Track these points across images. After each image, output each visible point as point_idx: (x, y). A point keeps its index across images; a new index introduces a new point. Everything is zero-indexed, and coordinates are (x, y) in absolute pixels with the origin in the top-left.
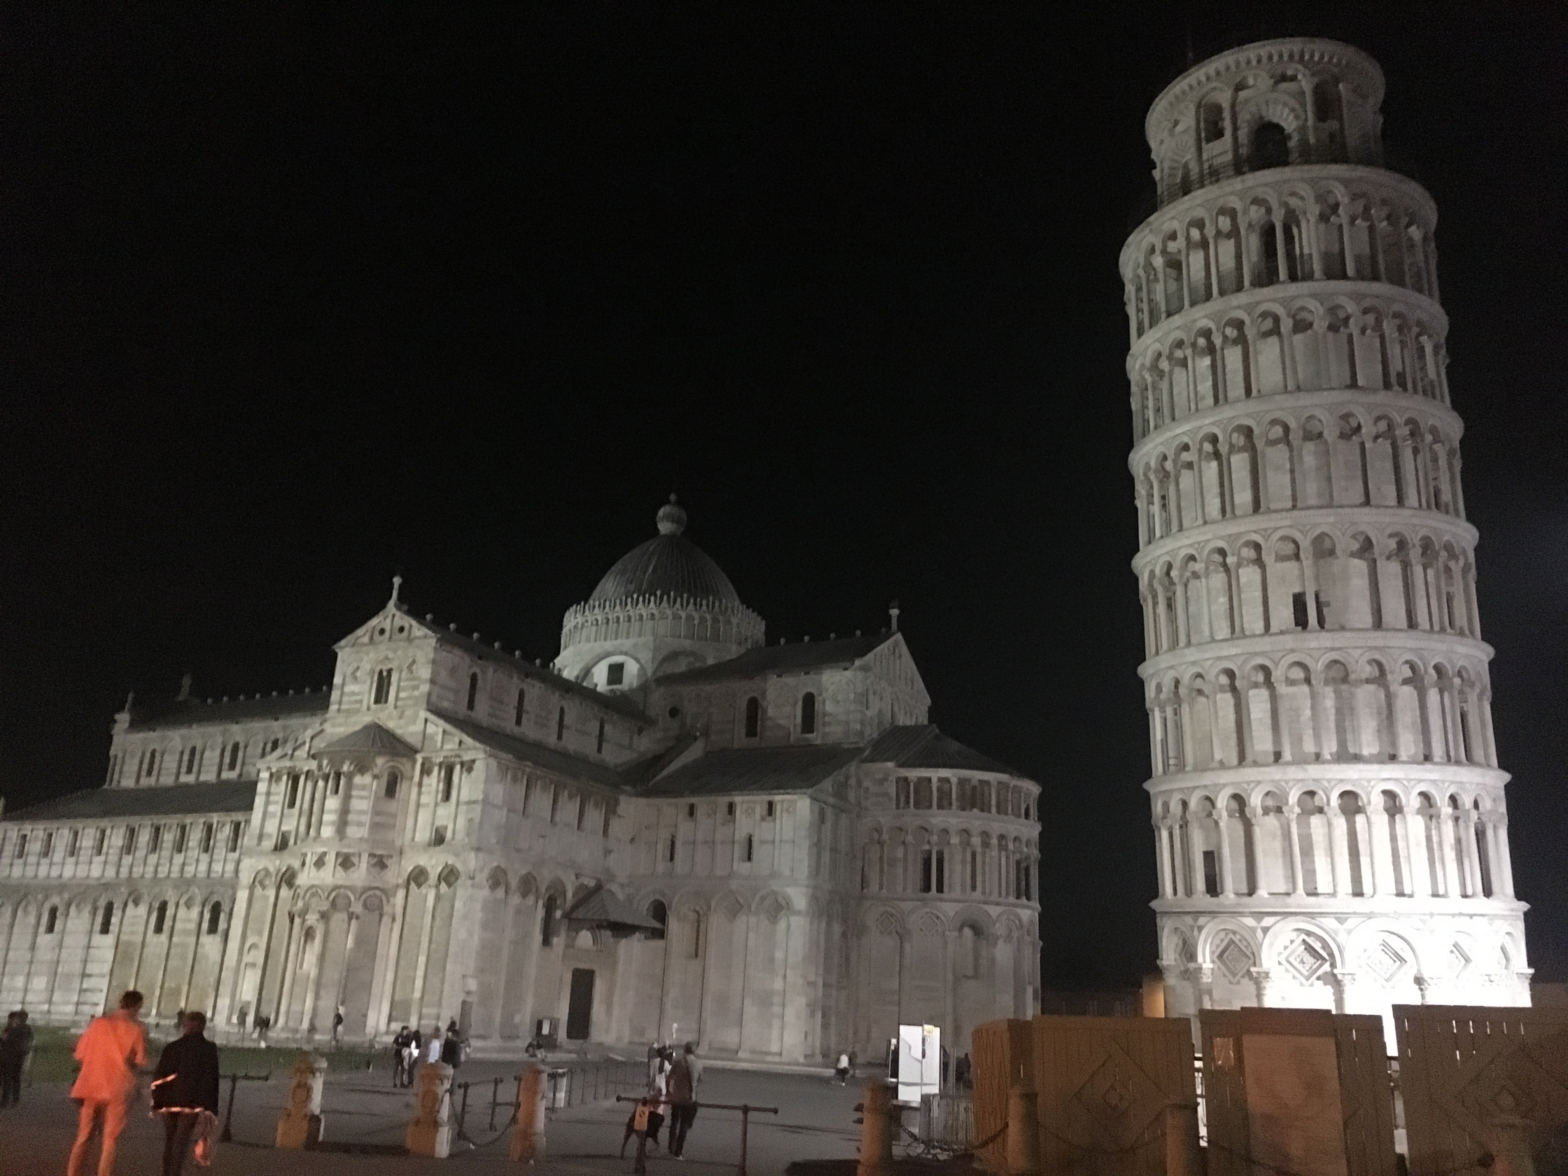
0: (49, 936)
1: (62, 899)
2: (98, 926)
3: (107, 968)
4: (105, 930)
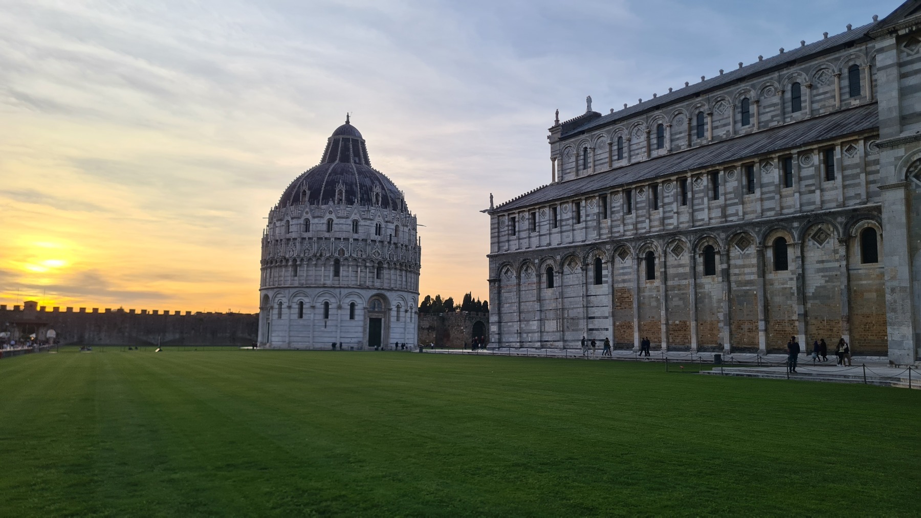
0: (550, 290)
1: (555, 261)
2: (592, 280)
3: (607, 311)
4: (598, 280)
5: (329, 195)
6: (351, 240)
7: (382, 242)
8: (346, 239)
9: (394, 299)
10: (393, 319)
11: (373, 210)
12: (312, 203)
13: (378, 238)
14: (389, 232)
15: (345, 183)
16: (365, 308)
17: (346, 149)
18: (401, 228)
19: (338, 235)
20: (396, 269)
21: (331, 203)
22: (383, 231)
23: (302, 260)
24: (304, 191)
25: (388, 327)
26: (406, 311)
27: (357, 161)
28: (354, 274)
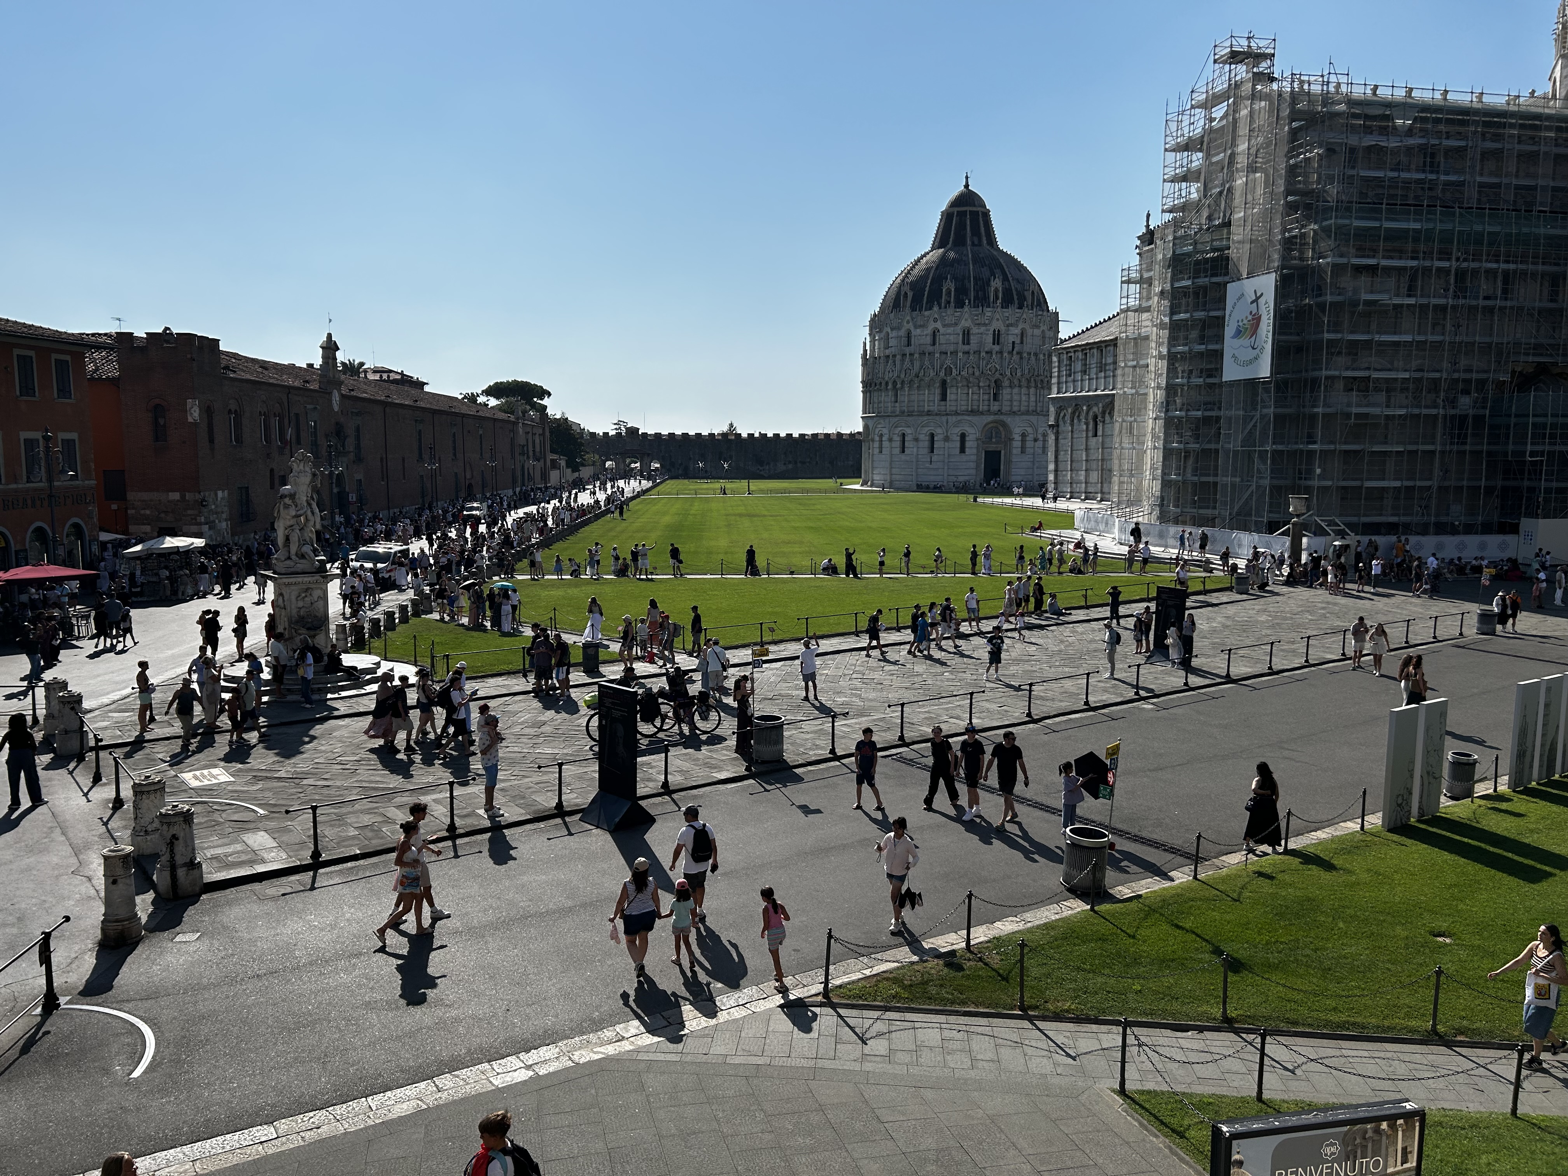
5: (935, 297)
6: (960, 354)
7: (1001, 353)
8: (955, 353)
9: (1017, 426)
10: (1016, 451)
11: (988, 312)
12: (913, 309)
13: (997, 348)
14: (1011, 339)
15: (955, 278)
16: (977, 440)
17: (961, 226)
18: (1029, 331)
19: (943, 348)
20: (1020, 386)
21: (936, 308)
22: (1002, 340)
23: (903, 382)
24: (906, 293)
25: (1009, 462)
26: (1036, 440)
27: (976, 242)
28: (964, 397)
